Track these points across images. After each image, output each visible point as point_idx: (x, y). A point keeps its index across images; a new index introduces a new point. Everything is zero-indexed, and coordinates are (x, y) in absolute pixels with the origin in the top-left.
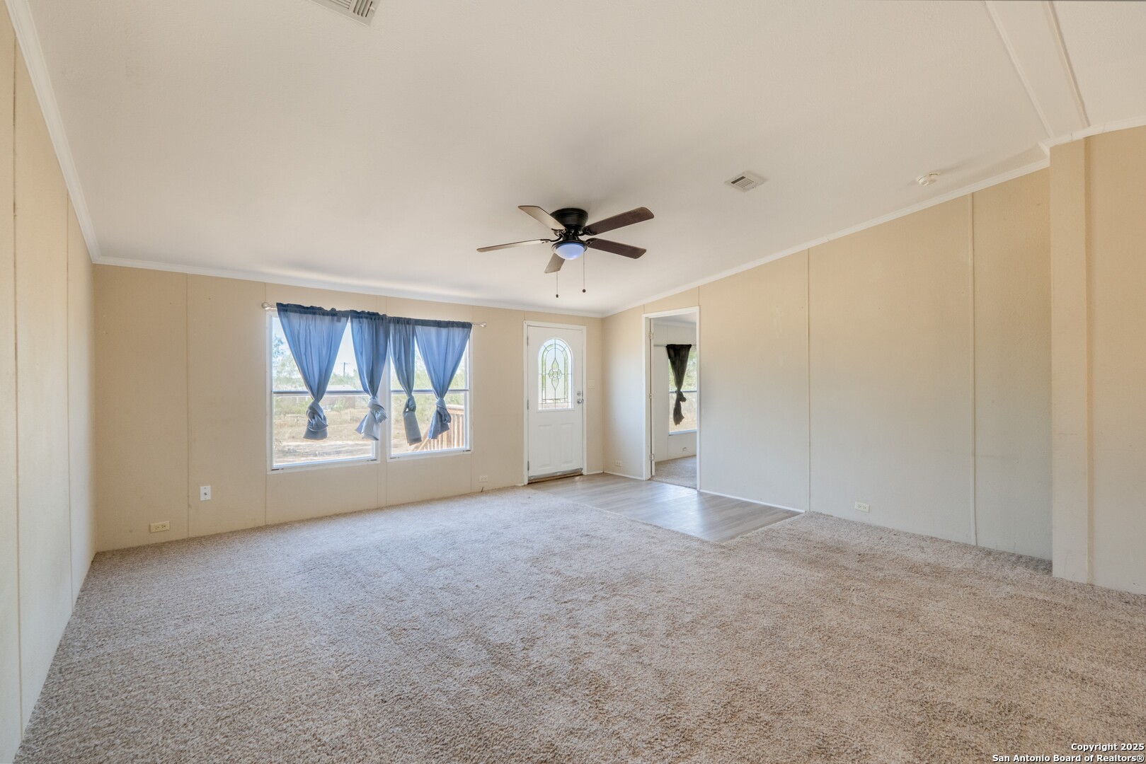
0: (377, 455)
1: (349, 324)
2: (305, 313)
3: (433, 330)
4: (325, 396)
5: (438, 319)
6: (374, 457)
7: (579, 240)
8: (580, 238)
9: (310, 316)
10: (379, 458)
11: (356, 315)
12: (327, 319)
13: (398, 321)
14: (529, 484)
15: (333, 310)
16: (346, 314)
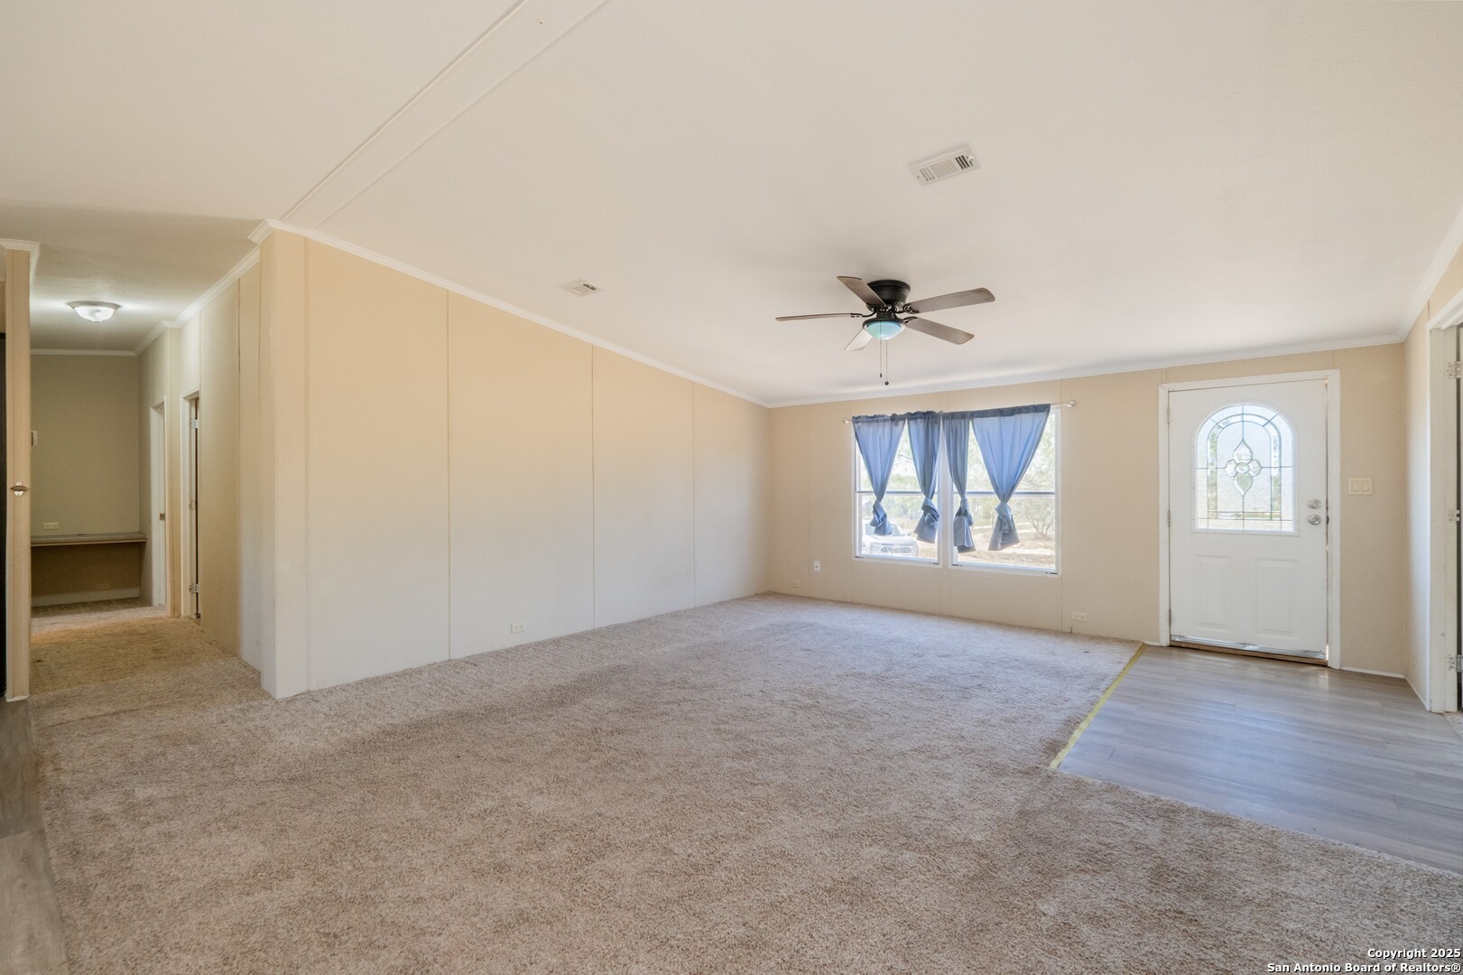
0: (939, 558)
1: (906, 426)
2: (872, 422)
3: (995, 420)
4: (885, 496)
5: (1000, 407)
6: (936, 561)
7: (896, 317)
8: (898, 315)
9: (875, 424)
10: (941, 563)
11: (912, 417)
12: (888, 424)
13: (953, 416)
14: (1171, 646)
15: (894, 415)
16: (902, 418)
